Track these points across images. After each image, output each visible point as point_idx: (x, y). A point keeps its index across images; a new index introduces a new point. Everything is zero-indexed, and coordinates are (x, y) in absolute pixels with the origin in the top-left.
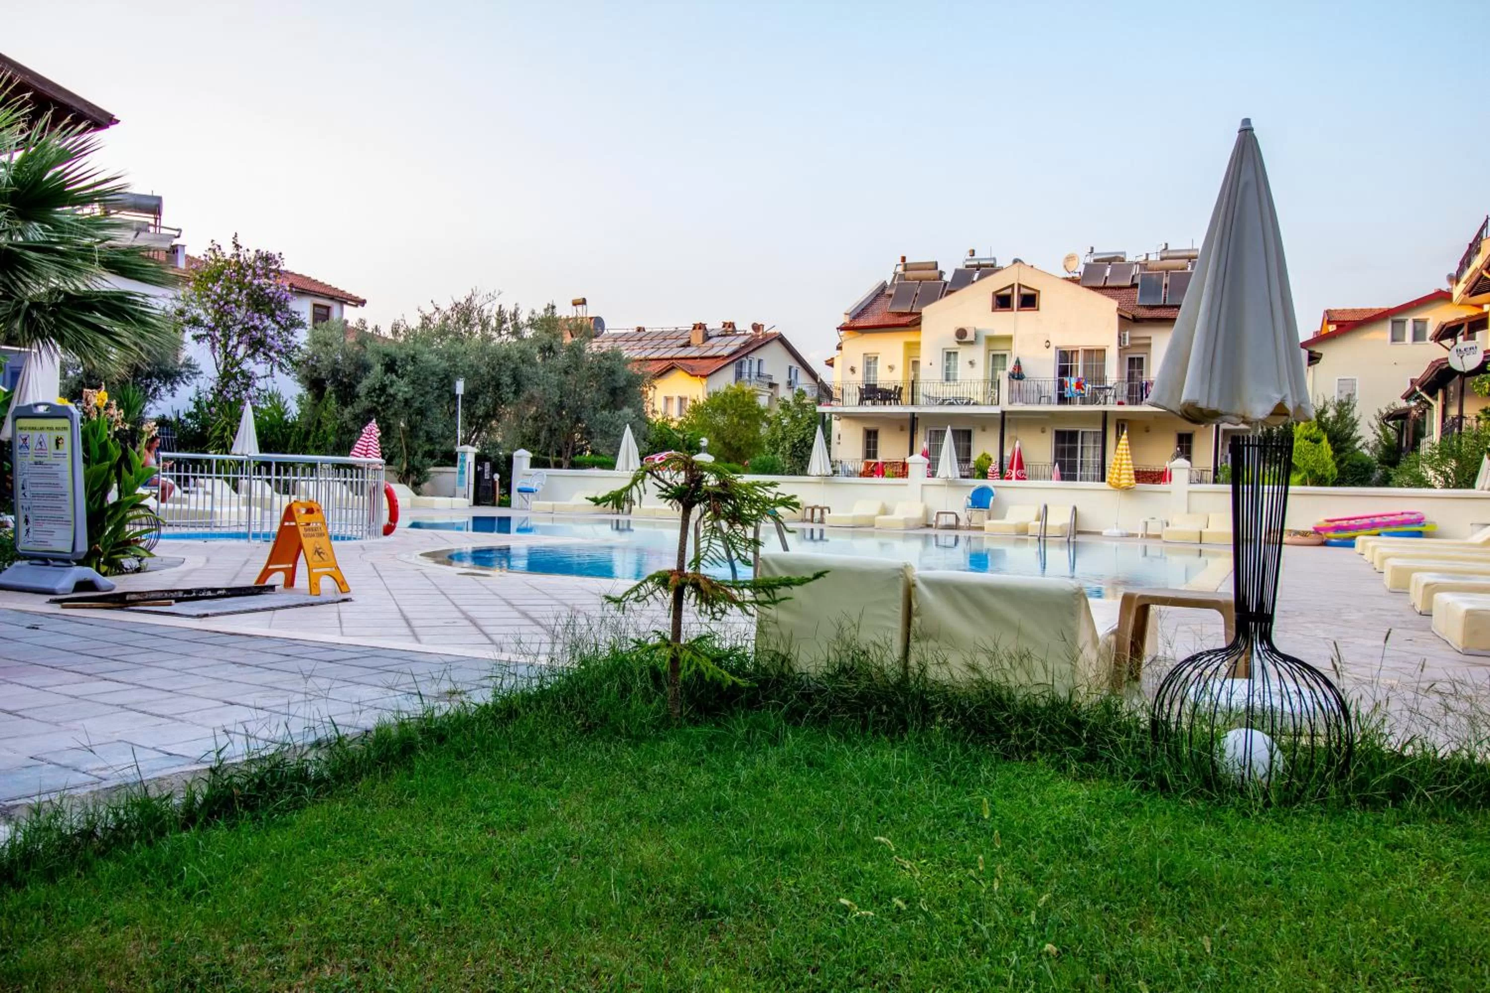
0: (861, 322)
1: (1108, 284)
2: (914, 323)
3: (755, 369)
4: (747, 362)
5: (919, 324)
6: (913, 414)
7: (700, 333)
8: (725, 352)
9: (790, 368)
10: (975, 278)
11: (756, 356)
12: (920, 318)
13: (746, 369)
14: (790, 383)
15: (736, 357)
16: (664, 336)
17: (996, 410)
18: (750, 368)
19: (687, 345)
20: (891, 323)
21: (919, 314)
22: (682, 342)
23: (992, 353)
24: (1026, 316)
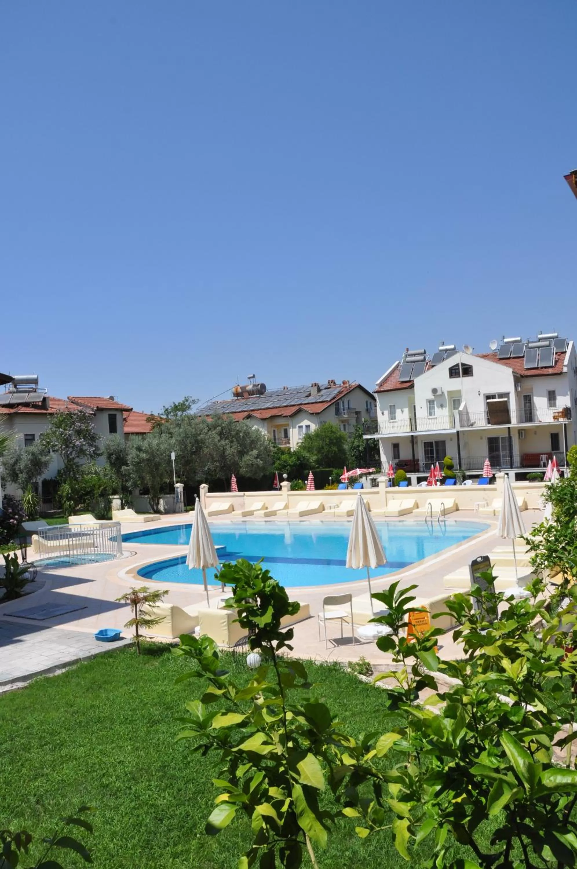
0: (385, 388)
1: (512, 356)
2: (410, 386)
3: (346, 406)
4: (342, 402)
5: (413, 387)
6: (412, 436)
7: (315, 388)
8: (329, 400)
9: (367, 402)
10: (445, 357)
11: (346, 400)
12: (413, 384)
13: (341, 406)
14: (367, 410)
15: (334, 400)
16: (297, 392)
17: (454, 431)
18: (343, 406)
19: (309, 395)
20: (400, 387)
21: (413, 381)
22: (306, 394)
23: (452, 399)
24: (467, 379)
